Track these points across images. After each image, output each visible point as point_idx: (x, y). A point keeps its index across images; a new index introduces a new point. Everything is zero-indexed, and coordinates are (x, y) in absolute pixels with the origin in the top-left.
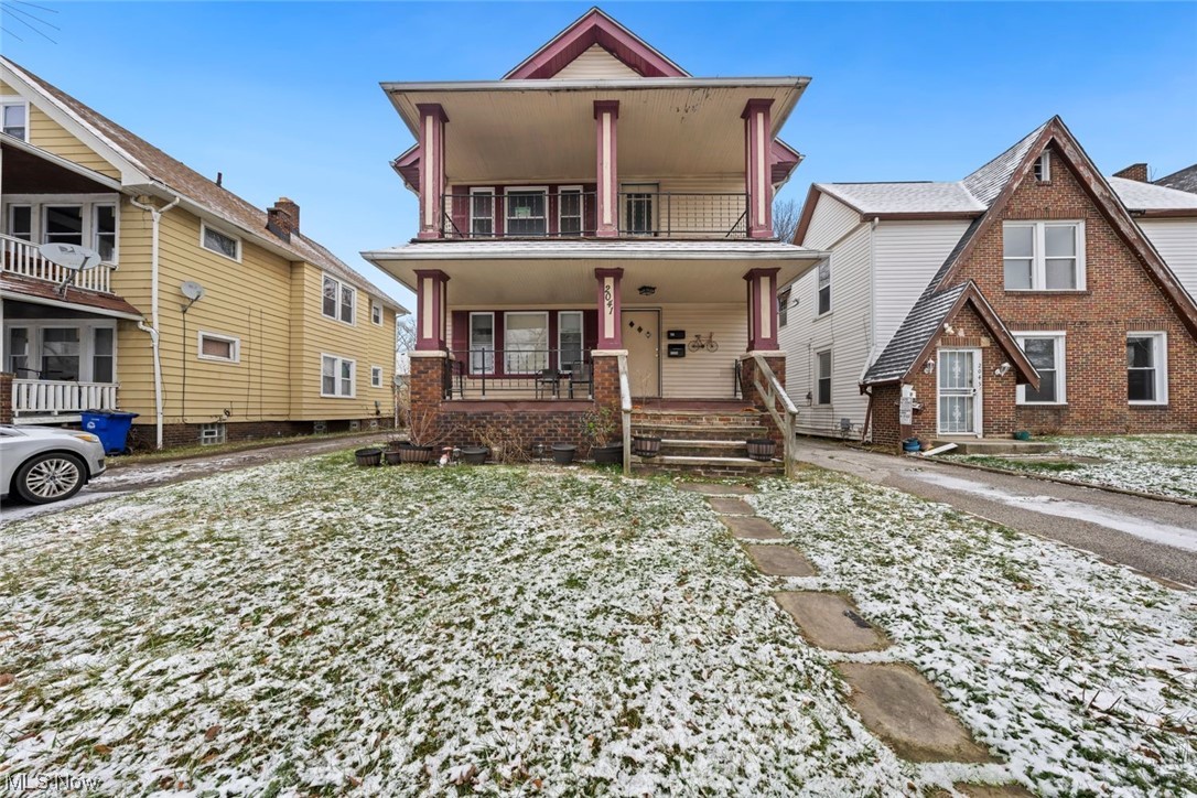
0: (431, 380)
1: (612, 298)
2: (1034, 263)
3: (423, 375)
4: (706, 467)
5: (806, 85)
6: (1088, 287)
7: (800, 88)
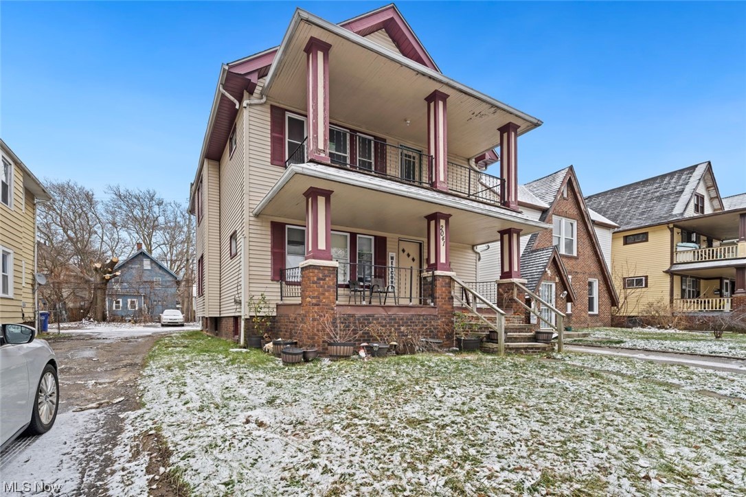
0: (329, 287)
1: (444, 235)
2: (561, 239)
3: (322, 282)
4: (526, 349)
5: (540, 125)
6: (578, 255)
7: (536, 125)
